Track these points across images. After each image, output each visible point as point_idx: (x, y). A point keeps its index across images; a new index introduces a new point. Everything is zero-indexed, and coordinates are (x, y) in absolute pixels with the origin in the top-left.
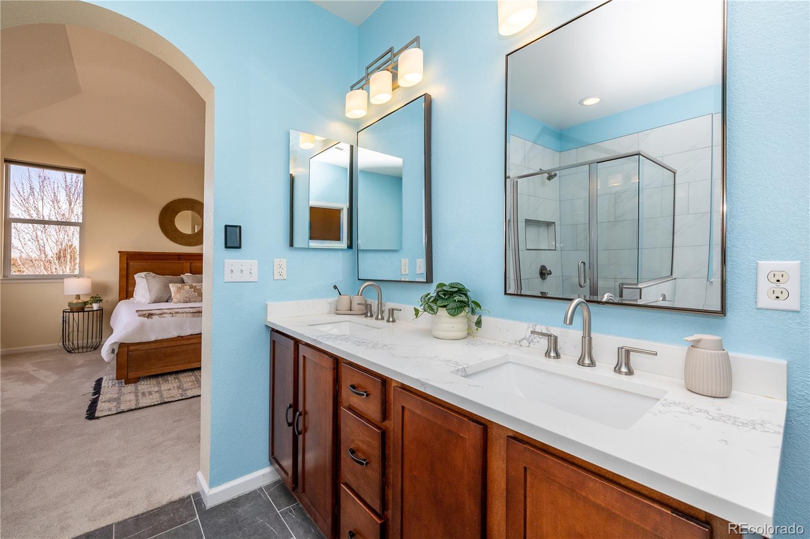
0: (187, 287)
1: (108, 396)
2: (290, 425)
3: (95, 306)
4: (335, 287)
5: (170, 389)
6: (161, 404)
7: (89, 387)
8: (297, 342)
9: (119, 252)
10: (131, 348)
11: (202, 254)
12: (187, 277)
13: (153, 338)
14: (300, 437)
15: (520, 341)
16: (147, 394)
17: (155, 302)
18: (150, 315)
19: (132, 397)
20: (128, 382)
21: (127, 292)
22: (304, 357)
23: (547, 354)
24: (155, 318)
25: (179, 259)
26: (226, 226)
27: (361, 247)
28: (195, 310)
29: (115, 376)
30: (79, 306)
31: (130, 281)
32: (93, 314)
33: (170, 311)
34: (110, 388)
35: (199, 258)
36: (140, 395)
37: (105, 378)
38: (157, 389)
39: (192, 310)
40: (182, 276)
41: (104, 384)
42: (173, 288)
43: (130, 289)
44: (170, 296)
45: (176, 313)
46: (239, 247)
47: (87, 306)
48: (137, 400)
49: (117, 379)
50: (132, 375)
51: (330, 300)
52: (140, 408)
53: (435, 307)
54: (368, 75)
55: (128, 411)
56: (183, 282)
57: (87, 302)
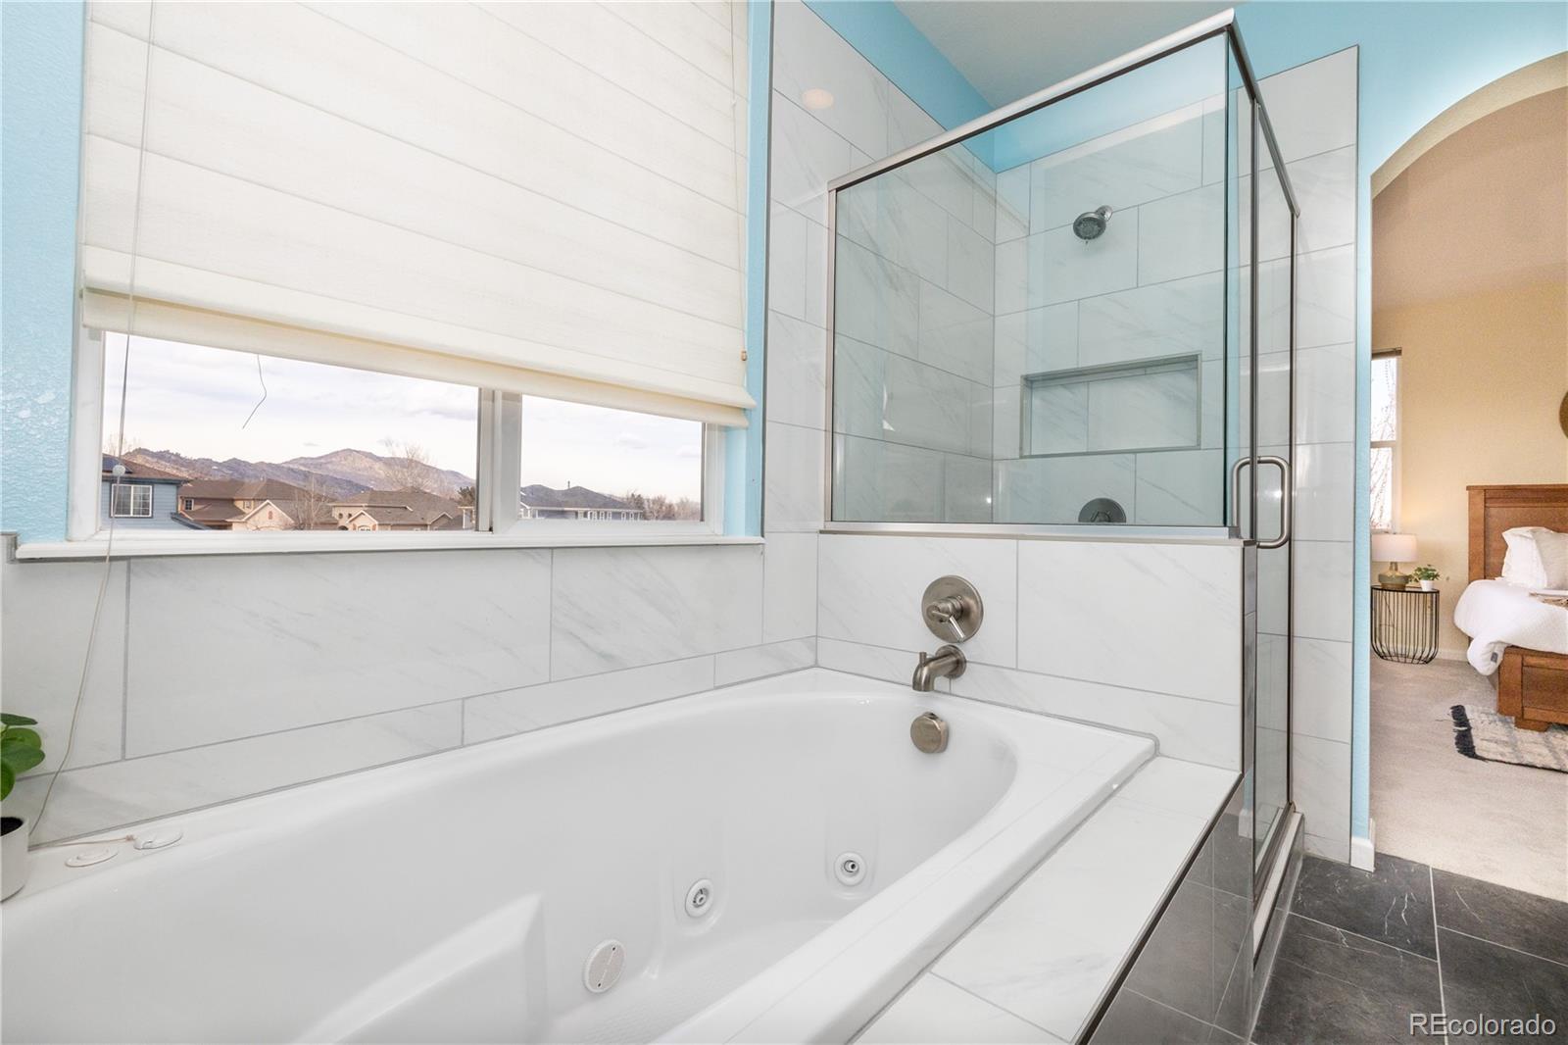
1: (1489, 735)
3: (1426, 585)
7: (1444, 712)
9: (1468, 488)
10: (1529, 662)
20: (1524, 725)
21: (1487, 566)
29: (1494, 711)
30: (1398, 581)
31: (1495, 543)
32: (1432, 597)
34: (1491, 727)
37: (1470, 707)
41: (1471, 714)
43: (1494, 560)
47: (1410, 584)
49: (1501, 715)
50: (1532, 717)
57: (1410, 576)
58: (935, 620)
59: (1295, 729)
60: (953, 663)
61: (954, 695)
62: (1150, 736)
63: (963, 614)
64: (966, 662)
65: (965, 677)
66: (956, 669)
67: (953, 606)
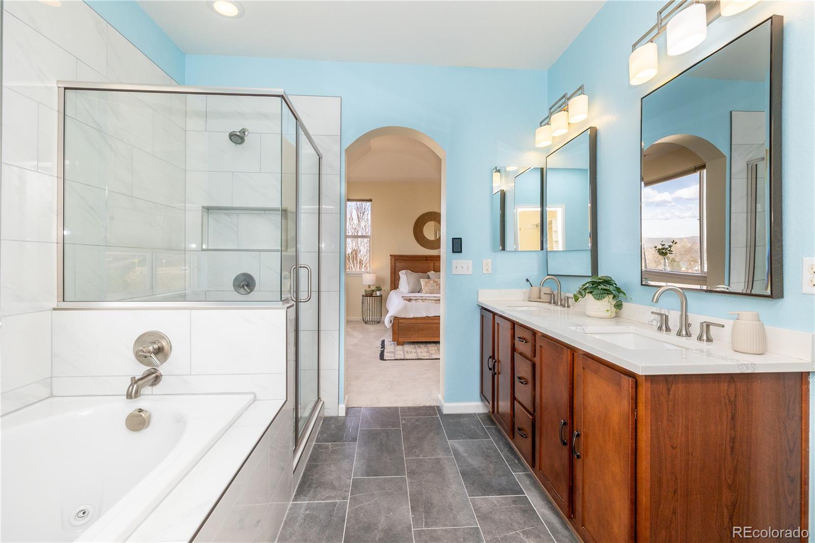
0: (432, 282)
1: (389, 350)
2: (490, 369)
3: (378, 293)
4: (527, 280)
5: (422, 352)
6: (417, 359)
7: (379, 344)
8: (494, 314)
9: (391, 255)
10: (400, 321)
11: (440, 255)
12: (431, 273)
13: (412, 316)
14: (496, 376)
15: (651, 322)
16: (409, 353)
17: (411, 292)
18: (410, 300)
19: (402, 353)
20: (398, 344)
21: (395, 285)
22: (498, 324)
23: (660, 328)
24: (413, 301)
25: (426, 260)
26: (453, 239)
27: (549, 249)
28: (437, 299)
29: (391, 340)
30: (370, 293)
31: (397, 277)
33: (421, 298)
34: (390, 347)
35: (438, 259)
36: (406, 353)
37: (386, 340)
38: (414, 351)
39: (435, 299)
40: (428, 273)
41: (386, 343)
42: (423, 282)
43: (397, 282)
44: (421, 288)
45: (425, 299)
46: (461, 252)
47: (374, 293)
48: (404, 355)
49: (393, 341)
50: (401, 340)
51: (524, 290)
52: (406, 359)
53: (583, 293)
54: (551, 114)
55: (400, 359)
56: (429, 278)
57: (374, 290)
58: (141, 357)
59: (321, 367)
60: (154, 377)
61: (154, 395)
62: (252, 393)
63: (159, 351)
64: (162, 375)
65: (161, 384)
66: (155, 381)
67: (153, 347)
